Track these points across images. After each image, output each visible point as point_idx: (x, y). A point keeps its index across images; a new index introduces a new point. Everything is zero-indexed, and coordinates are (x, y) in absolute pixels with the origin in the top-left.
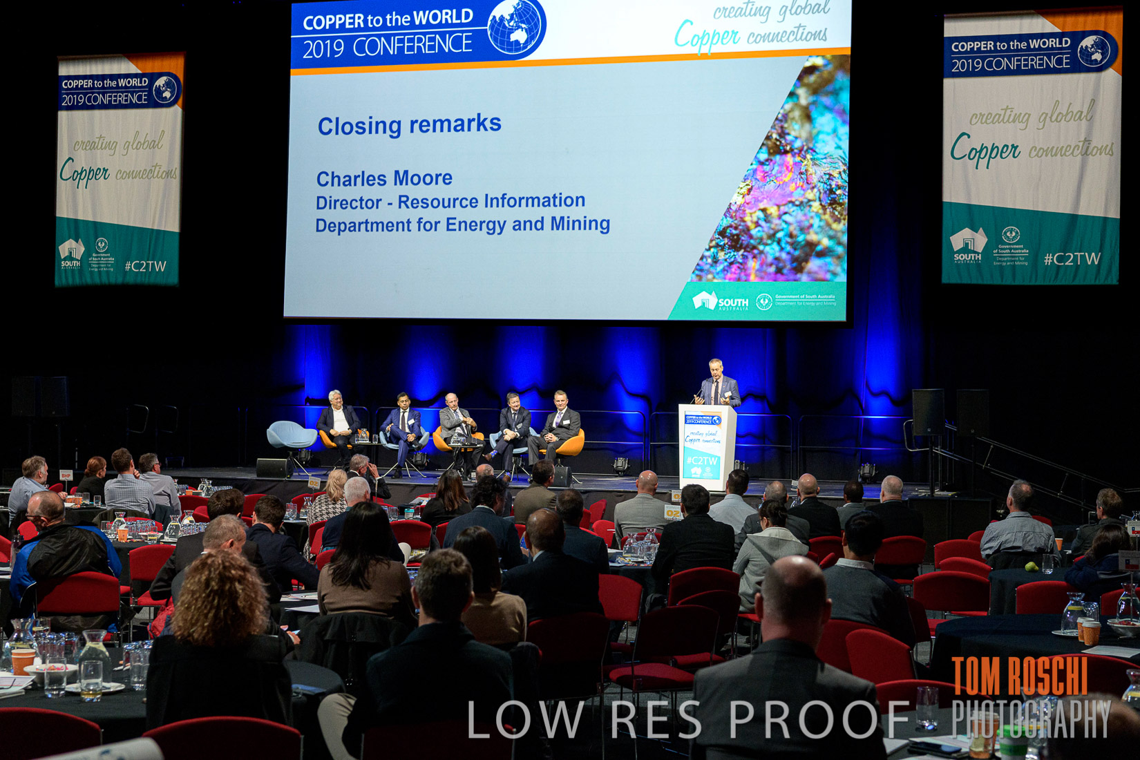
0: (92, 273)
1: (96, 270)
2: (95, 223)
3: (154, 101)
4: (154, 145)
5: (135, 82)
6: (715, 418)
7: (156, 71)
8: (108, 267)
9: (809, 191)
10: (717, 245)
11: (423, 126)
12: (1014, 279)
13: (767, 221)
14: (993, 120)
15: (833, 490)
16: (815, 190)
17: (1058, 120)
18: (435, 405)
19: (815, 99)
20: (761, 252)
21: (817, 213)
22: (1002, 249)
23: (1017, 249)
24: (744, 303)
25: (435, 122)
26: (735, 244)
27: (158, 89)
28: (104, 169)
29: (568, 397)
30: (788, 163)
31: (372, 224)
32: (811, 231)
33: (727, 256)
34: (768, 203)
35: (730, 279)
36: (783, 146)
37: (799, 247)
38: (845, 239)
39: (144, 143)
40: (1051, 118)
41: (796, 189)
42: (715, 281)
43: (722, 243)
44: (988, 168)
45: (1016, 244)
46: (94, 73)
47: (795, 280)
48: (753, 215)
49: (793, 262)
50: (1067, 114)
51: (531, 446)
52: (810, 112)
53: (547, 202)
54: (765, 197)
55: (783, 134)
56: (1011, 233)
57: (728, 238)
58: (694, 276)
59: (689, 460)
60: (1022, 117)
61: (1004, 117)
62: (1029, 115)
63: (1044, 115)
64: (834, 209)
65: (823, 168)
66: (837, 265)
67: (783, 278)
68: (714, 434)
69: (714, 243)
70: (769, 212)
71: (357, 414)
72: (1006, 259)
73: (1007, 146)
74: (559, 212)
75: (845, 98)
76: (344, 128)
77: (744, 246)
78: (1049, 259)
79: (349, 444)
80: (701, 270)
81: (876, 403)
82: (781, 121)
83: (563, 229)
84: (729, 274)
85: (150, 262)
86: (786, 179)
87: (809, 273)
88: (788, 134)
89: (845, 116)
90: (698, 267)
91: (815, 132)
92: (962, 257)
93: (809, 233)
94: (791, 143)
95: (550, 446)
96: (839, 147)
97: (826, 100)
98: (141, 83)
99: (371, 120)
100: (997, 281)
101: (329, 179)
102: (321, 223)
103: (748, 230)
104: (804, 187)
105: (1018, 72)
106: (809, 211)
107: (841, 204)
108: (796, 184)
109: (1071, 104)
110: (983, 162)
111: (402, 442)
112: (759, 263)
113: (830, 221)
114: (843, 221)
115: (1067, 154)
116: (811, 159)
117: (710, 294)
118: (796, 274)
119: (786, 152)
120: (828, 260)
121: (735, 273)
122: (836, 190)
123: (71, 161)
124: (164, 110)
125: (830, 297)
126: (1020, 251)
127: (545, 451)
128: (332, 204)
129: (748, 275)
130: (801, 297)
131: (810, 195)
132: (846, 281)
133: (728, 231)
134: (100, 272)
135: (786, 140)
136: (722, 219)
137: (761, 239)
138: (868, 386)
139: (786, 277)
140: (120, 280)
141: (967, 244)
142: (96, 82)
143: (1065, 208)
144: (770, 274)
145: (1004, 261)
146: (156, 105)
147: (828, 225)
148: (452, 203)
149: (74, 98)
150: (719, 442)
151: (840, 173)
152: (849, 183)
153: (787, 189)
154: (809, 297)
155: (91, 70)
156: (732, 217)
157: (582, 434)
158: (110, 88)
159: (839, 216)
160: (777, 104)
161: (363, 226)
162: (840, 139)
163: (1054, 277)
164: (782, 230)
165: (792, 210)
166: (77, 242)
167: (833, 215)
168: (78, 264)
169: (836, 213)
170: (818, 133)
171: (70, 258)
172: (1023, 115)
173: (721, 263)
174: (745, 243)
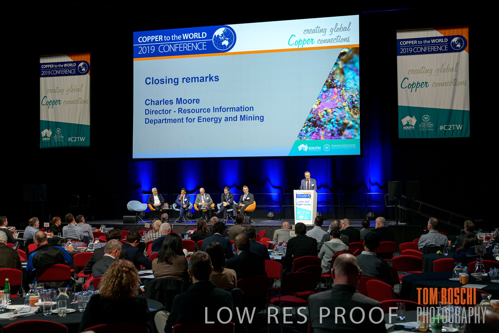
0: (55, 142)
1: (56, 141)
2: (56, 122)
3: (78, 72)
4: (79, 90)
5: (70, 65)
6: (309, 195)
7: (79, 60)
8: (61, 140)
9: (344, 102)
10: (307, 125)
11: (188, 80)
12: (428, 136)
13: (327, 115)
14: (417, 72)
15: (357, 223)
16: (346, 102)
17: (444, 71)
18: (195, 193)
19: (345, 65)
20: (325, 128)
21: (347, 111)
22: (422, 124)
23: (429, 124)
24: (319, 148)
25: (192, 78)
26: (315, 124)
27: (80, 67)
28: (59, 100)
29: (248, 188)
30: (335, 91)
31: (168, 120)
32: (345, 118)
33: (311, 130)
34: (327, 108)
35: (313, 139)
36: (333, 85)
37: (340, 125)
38: (359, 121)
39: (75, 89)
40: (441, 71)
41: (339, 102)
42: (307, 140)
43: (309, 124)
44: (416, 92)
45: (429, 122)
46: (54, 62)
47: (339, 139)
48: (322, 113)
49: (338, 132)
50: (447, 69)
51: (234, 209)
52: (344, 71)
53: (238, 109)
54: (326, 105)
55: (333, 80)
56: (426, 118)
57: (312, 122)
58: (298, 138)
59: (298, 213)
60: (429, 71)
61: (422, 71)
62: (432, 70)
63: (438, 70)
64: (354, 109)
65: (350, 93)
66: (356, 132)
67: (334, 138)
68: (308, 202)
69: (306, 124)
70: (328, 111)
71: (163, 197)
72: (424, 128)
73: (424, 83)
74: (243, 113)
75: (357, 65)
76: (155, 82)
77: (318, 125)
78: (441, 128)
79: (161, 209)
80: (301, 136)
81: (373, 188)
82: (332, 74)
83: (245, 120)
84: (312, 137)
85: (78, 138)
86: (335, 98)
87: (345, 136)
88: (335, 80)
89: (357, 72)
90: (300, 134)
91: (345, 79)
92: (406, 128)
93: (344, 120)
94: (336, 83)
95: (242, 208)
96: (355, 85)
97: (349, 66)
98: (73, 65)
99: (166, 78)
100: (421, 137)
101: (150, 102)
102: (147, 120)
103: (319, 119)
104: (342, 101)
105: (427, 53)
106: (344, 111)
107: (357, 108)
108: (339, 100)
109: (449, 65)
110: (414, 89)
111: (181, 208)
112: (324, 132)
113: (353, 114)
114: (358, 114)
115: (448, 85)
116: (344, 90)
117: (305, 145)
118: (340, 136)
119: (334, 87)
120: (352, 130)
121: (315, 136)
122: (355, 102)
123: (46, 97)
124: (82, 76)
125: (354, 145)
126: (430, 125)
127: (240, 210)
128: (151, 112)
129: (320, 137)
130: (342, 145)
131: (344, 104)
132: (360, 138)
133: (312, 119)
134: (58, 142)
135: (334, 82)
136: (309, 115)
137: (325, 122)
138: (370, 181)
139: (335, 137)
140: (66, 145)
141: (408, 123)
142: (55, 65)
143: (448, 107)
144: (329, 136)
145: (423, 129)
146: (79, 74)
147: (352, 116)
148: (200, 110)
149: (46, 72)
150: (310, 205)
151: (356, 95)
152: (360, 99)
153: (335, 102)
154: (345, 145)
155: (53, 61)
156: (313, 114)
157: (255, 203)
158: (61, 68)
159: (356, 112)
160: (330, 67)
161: (164, 121)
162: (356, 81)
163: (444, 134)
164: (333, 118)
165: (337, 110)
166: (49, 130)
167: (354, 112)
168: (49, 139)
169: (355, 111)
170: (347, 79)
171: (46, 137)
172: (429, 70)
173: (309, 132)
174: (319, 124)
